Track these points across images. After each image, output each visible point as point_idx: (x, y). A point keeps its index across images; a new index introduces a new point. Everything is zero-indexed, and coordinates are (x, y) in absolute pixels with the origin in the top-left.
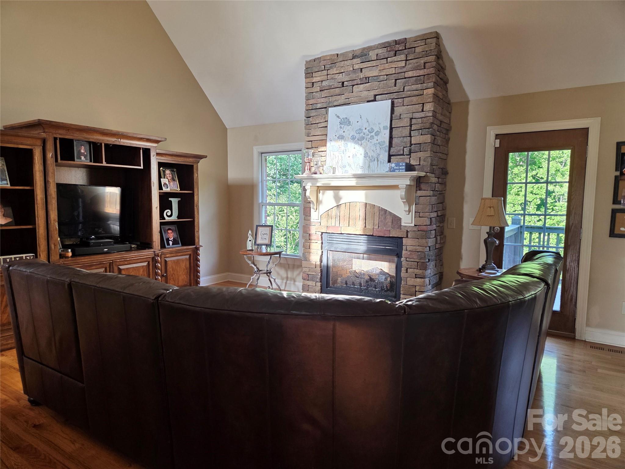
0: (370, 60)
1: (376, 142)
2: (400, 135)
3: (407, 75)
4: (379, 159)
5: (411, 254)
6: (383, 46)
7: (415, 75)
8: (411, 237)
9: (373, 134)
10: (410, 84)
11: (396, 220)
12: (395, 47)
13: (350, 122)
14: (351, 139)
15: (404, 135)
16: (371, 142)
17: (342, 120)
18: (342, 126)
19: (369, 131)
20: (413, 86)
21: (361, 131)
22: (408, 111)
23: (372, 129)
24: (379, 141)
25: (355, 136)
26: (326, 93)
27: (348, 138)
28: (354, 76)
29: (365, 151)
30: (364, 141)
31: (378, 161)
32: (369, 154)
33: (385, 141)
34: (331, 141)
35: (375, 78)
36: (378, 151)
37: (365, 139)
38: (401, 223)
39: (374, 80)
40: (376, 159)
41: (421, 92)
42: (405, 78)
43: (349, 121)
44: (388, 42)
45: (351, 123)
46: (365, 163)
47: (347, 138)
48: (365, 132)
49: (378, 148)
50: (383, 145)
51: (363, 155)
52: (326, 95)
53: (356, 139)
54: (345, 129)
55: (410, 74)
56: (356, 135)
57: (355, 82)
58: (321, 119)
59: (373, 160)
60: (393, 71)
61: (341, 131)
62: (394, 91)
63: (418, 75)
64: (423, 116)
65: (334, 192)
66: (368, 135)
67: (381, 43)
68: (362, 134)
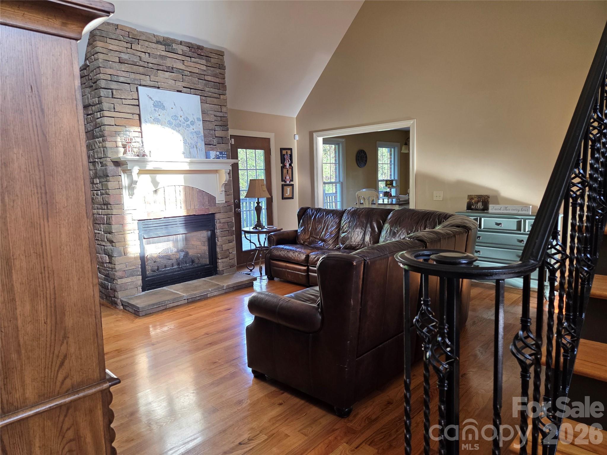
0: (176, 53)
1: (192, 131)
2: (208, 128)
3: (207, 78)
4: (197, 146)
5: (223, 225)
6: (187, 45)
7: (213, 80)
8: (223, 212)
9: (189, 123)
10: (210, 87)
11: (212, 199)
12: (198, 51)
13: (164, 107)
14: (168, 124)
15: (210, 128)
16: (188, 130)
17: (156, 102)
18: (157, 109)
19: (184, 119)
20: (212, 89)
21: (177, 118)
22: (211, 109)
23: (187, 118)
24: (195, 130)
25: (172, 122)
26: (127, 67)
27: (165, 122)
28: (162, 62)
29: (184, 138)
30: (181, 128)
31: (197, 148)
32: (188, 141)
33: (201, 131)
34: (147, 122)
35: (180, 71)
36: (196, 138)
37: (182, 126)
38: (216, 201)
39: (179, 72)
40: (195, 146)
41: (218, 96)
42: (205, 80)
43: (163, 105)
44: (191, 43)
45: (166, 108)
46: (185, 149)
47: (163, 122)
48: (181, 120)
49: (195, 136)
50: (199, 134)
51: (182, 141)
52: (128, 70)
53: (173, 125)
54: (160, 112)
55: (209, 78)
56: (172, 120)
57: (161, 68)
58: (128, 96)
59: (192, 146)
60: (197, 71)
61: (156, 113)
62: (200, 89)
63: (216, 81)
64: (222, 115)
65: (151, 177)
66: (184, 123)
67: (186, 42)
68: (178, 121)
